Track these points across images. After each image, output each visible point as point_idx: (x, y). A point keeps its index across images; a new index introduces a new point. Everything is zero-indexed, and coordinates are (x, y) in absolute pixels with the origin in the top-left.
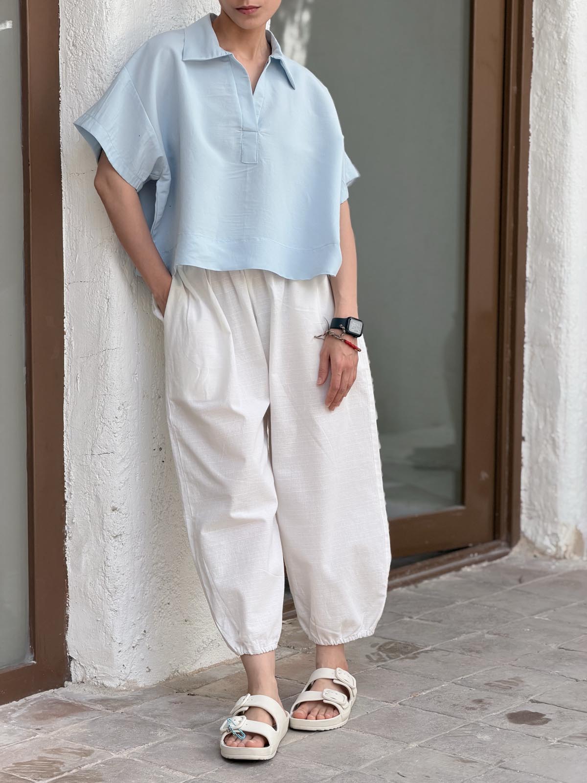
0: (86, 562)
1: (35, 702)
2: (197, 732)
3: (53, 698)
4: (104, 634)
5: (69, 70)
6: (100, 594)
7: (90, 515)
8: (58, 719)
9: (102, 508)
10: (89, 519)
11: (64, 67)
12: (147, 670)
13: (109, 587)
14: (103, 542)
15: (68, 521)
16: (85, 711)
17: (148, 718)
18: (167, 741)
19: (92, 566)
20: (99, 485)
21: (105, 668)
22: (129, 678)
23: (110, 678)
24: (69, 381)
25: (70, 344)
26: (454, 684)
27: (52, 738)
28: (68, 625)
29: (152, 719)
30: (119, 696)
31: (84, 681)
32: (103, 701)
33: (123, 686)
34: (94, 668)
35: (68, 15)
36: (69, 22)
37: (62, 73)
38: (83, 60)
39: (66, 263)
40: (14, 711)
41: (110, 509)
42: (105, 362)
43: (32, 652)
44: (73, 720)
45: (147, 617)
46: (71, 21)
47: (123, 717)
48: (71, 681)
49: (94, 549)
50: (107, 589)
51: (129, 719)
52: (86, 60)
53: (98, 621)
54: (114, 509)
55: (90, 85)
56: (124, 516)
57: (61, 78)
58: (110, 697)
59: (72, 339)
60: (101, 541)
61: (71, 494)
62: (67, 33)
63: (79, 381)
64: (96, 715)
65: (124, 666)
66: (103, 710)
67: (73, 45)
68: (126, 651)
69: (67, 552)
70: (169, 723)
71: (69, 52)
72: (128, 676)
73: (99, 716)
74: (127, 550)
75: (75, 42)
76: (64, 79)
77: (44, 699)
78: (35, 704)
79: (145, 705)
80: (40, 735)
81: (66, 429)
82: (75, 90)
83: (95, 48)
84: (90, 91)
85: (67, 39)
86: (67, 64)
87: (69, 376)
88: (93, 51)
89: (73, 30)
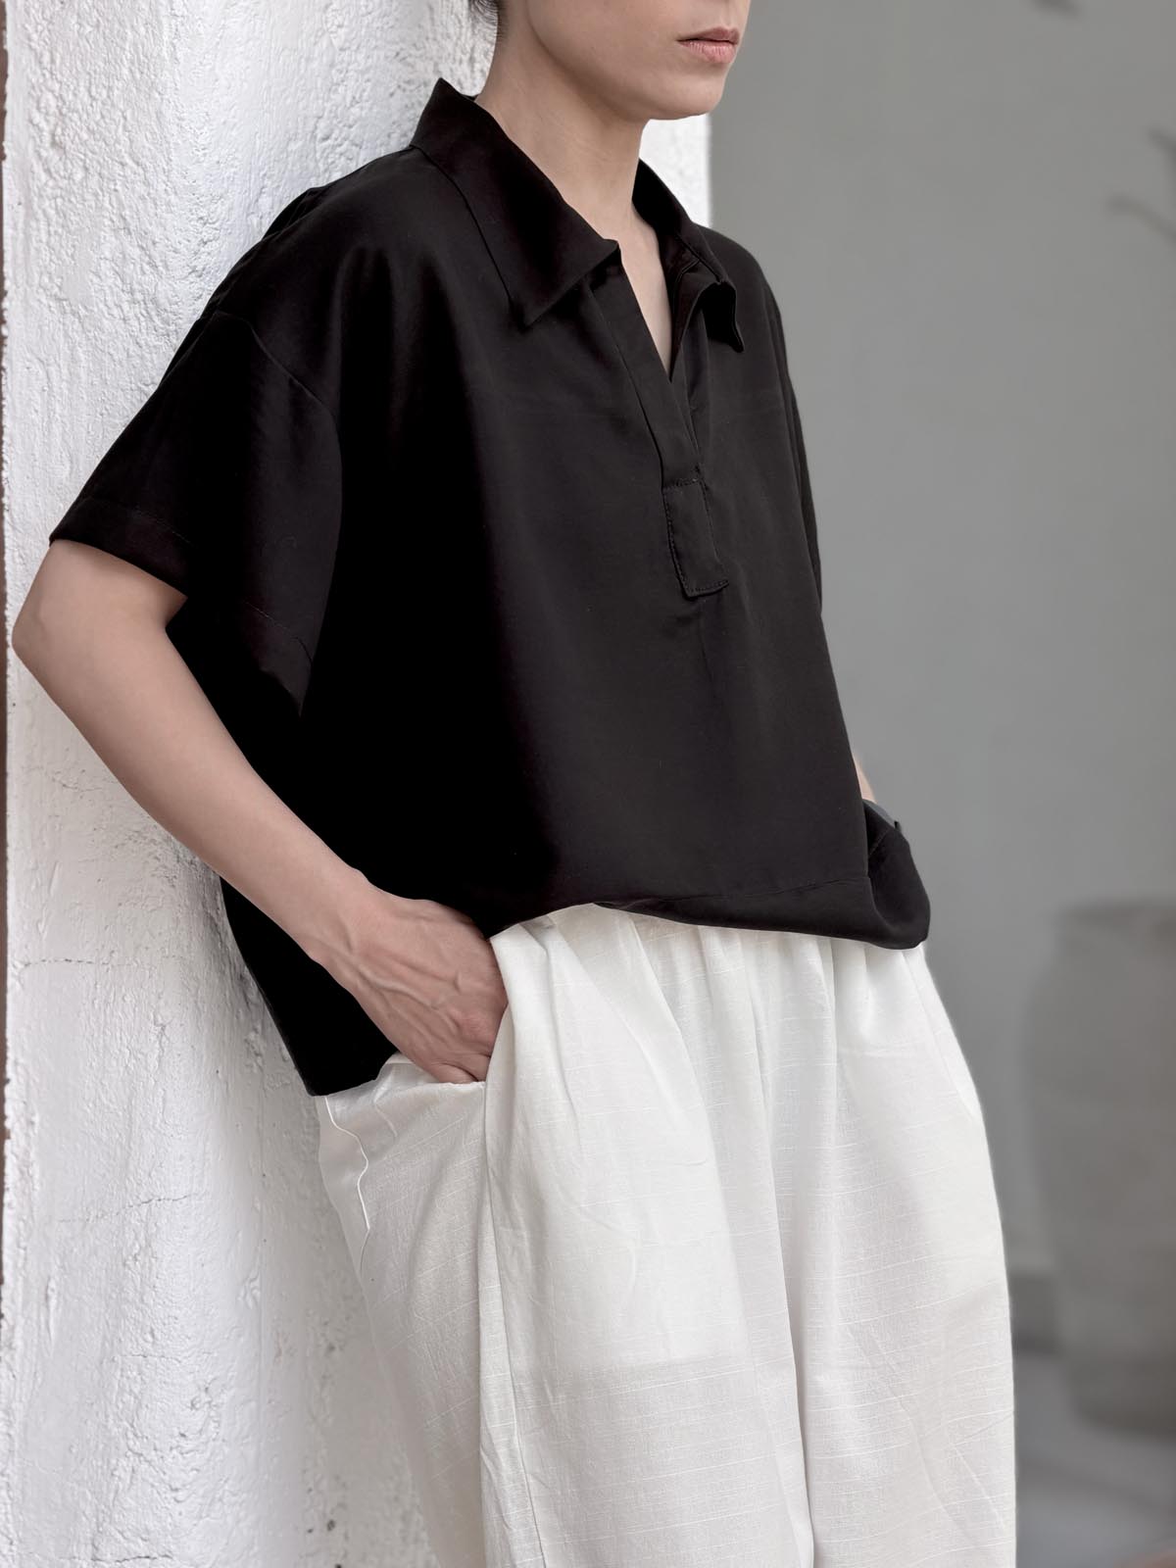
5: (38, 230)
11: (21, 221)
24: (20, 1300)
25: (25, 1173)
35: (35, 36)
36: (40, 63)
37: (14, 239)
38: (88, 197)
39: (18, 891)
42: (149, 1242)
46: (46, 58)
52: (96, 195)
55: (110, 281)
57: (8, 256)
59: (33, 1155)
62: (32, 103)
63: (53, 1302)
67: (54, 144)
71: (38, 169)
75: (59, 131)
76: (20, 260)
81: (6, 1465)
82: (59, 300)
83: (130, 155)
84: (110, 303)
85: (31, 121)
86: (29, 205)
87: (20, 1283)
88: (123, 164)
89: (53, 92)
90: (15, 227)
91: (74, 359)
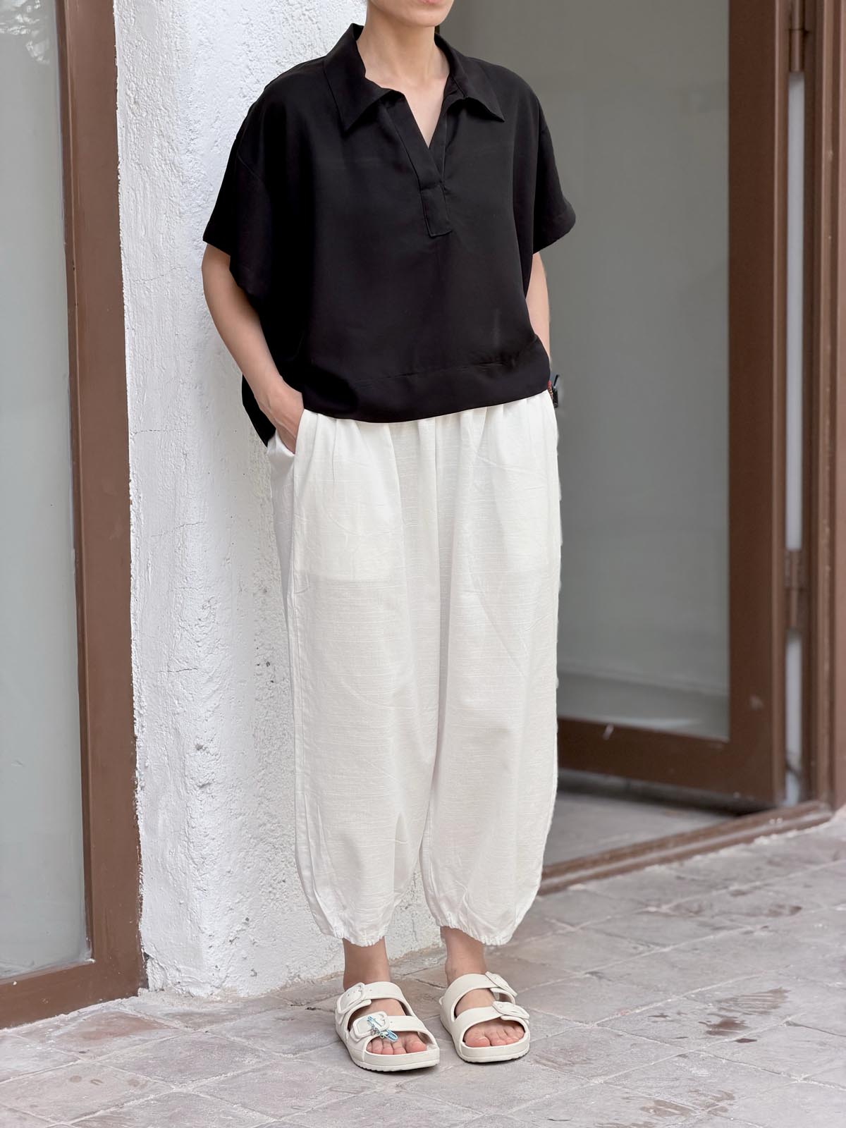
0: (165, 821)
1: (89, 1016)
2: (301, 1059)
3: (117, 1010)
4: (189, 922)
5: (130, 137)
6: (183, 866)
7: (168, 756)
8: (115, 1039)
9: (183, 746)
10: (166, 761)
11: (124, 133)
12: (253, 973)
13: (194, 855)
14: (185, 793)
15: (140, 764)
16: (155, 1028)
17: (239, 1039)
18: (253, 1071)
19: (172, 827)
20: (178, 714)
21: (192, 969)
22: (224, 984)
23: (197, 984)
24: (138, 569)
25: (138, 518)
26: (685, 999)
27: (99, 1064)
28: (141, 909)
29: (244, 1040)
30: (208, 1009)
31: (164, 988)
32: (185, 1016)
33: (217, 995)
34: (178, 970)
35: (127, 60)
36: (129, 70)
37: (122, 141)
38: (149, 123)
39: (132, 404)
40: (58, 1027)
41: (193, 747)
42: (184, 543)
43: (89, 947)
44: (135, 1041)
45: (251, 899)
46: (131, 68)
47: (204, 1038)
48: (148, 987)
49: (174, 803)
50: (192, 859)
51: (212, 1040)
52: (151, 122)
53: (181, 904)
54: (199, 748)
55: (157, 156)
56: (214, 756)
57: (119, 148)
58: (196, 1010)
59: (141, 511)
60: (183, 791)
61: (143, 726)
62: (127, 86)
63: (150, 569)
64: (169, 1034)
65: (217, 967)
66: (182, 1028)
67: (135, 102)
68: (219, 946)
69: (139, 808)
70: (265, 1047)
71: (129, 112)
72: (223, 982)
73: (172, 1035)
74: (218, 806)
75: (137, 97)
76: (124, 149)
77: (104, 1012)
78: (88, 1018)
79: (241, 1022)
80: (83, 1060)
81: (134, 636)
82: (139, 165)
83: (163, 106)
84: (158, 165)
85: (127, 94)
86: (127, 128)
87: (138, 562)
88: (160, 109)
89: (134, 82)
90: (122, 136)
91: (145, 188)
